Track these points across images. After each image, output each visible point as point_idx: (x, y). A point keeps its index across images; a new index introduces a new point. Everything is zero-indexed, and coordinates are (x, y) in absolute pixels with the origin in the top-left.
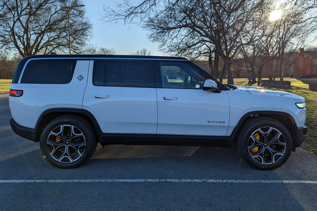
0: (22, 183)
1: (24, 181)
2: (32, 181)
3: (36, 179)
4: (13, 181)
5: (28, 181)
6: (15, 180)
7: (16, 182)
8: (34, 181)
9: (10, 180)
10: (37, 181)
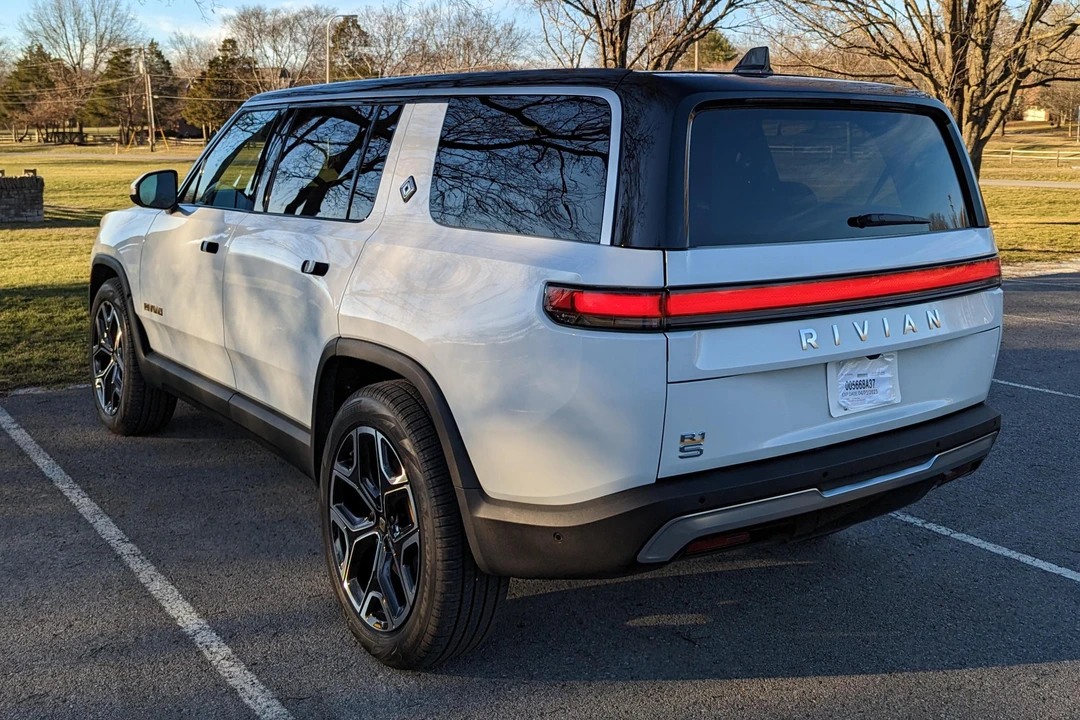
0: (963, 532)
1: (957, 536)
2: (933, 527)
3: (920, 527)
4: (991, 547)
5: (943, 530)
6: (985, 550)
7: (981, 541)
8: (926, 526)
9: (1000, 552)
10: (919, 523)
